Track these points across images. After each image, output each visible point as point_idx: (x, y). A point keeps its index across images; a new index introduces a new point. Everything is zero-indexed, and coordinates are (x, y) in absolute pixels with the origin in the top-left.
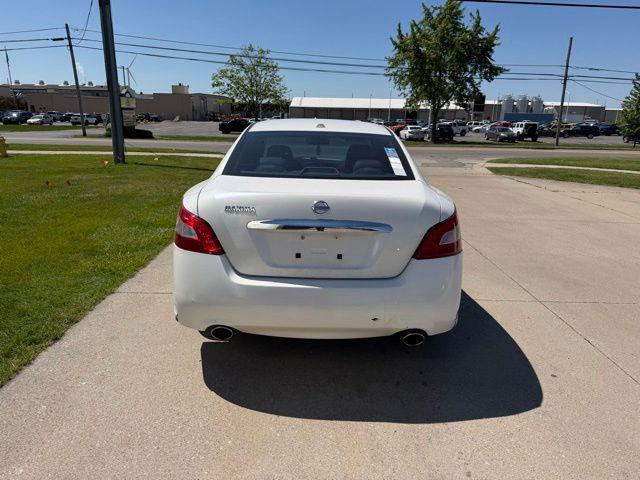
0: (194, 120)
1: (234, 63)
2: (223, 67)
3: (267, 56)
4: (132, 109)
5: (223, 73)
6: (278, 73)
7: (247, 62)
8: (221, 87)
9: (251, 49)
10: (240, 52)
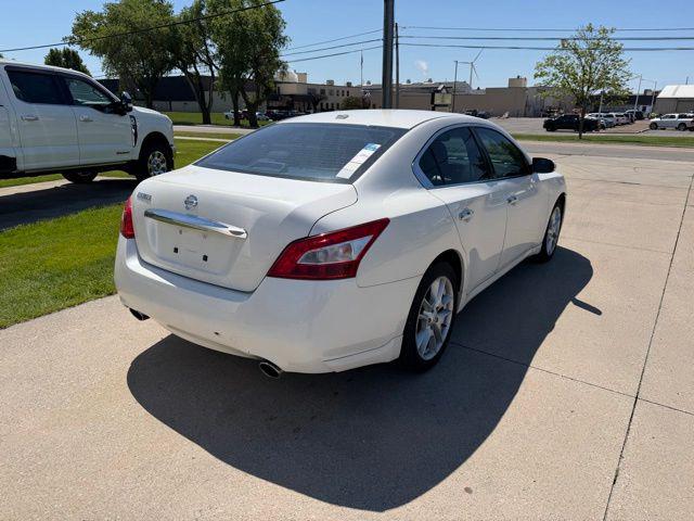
0: (525, 116)
1: (564, 48)
2: (551, 54)
3: (610, 35)
4: (447, 105)
5: (550, 61)
6: (620, 57)
7: (582, 45)
8: (545, 78)
9: (590, 29)
10: (575, 34)
